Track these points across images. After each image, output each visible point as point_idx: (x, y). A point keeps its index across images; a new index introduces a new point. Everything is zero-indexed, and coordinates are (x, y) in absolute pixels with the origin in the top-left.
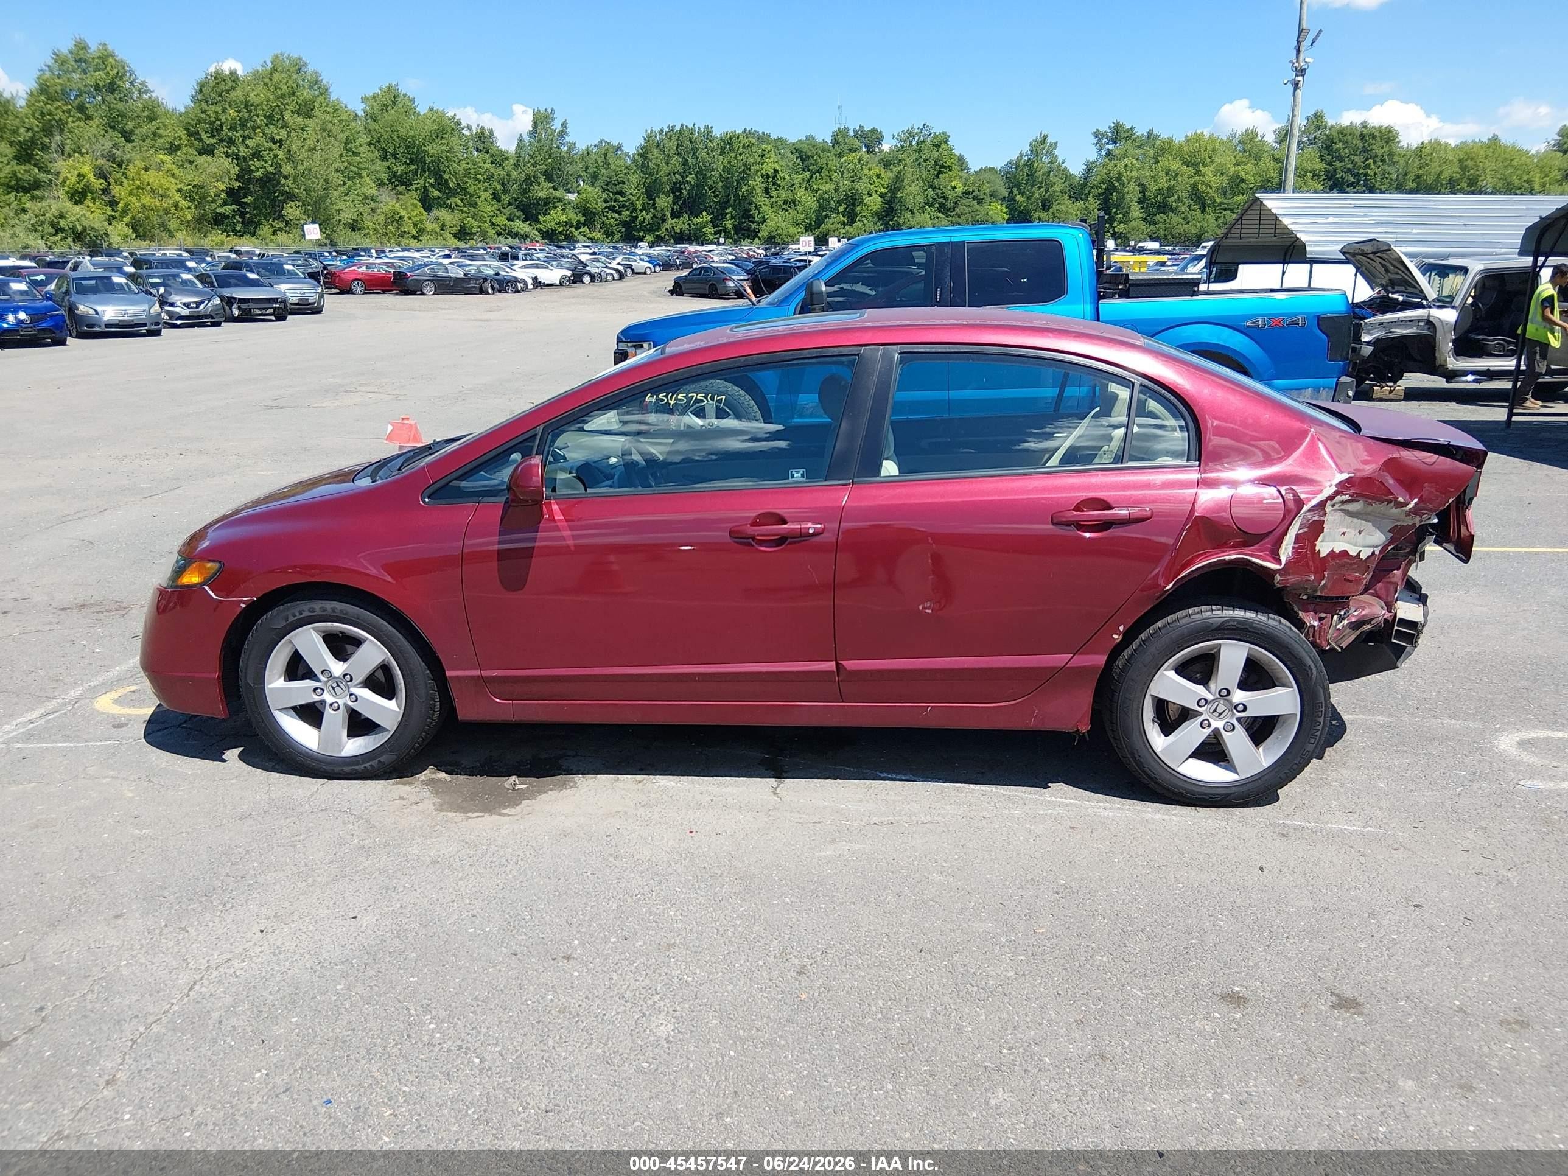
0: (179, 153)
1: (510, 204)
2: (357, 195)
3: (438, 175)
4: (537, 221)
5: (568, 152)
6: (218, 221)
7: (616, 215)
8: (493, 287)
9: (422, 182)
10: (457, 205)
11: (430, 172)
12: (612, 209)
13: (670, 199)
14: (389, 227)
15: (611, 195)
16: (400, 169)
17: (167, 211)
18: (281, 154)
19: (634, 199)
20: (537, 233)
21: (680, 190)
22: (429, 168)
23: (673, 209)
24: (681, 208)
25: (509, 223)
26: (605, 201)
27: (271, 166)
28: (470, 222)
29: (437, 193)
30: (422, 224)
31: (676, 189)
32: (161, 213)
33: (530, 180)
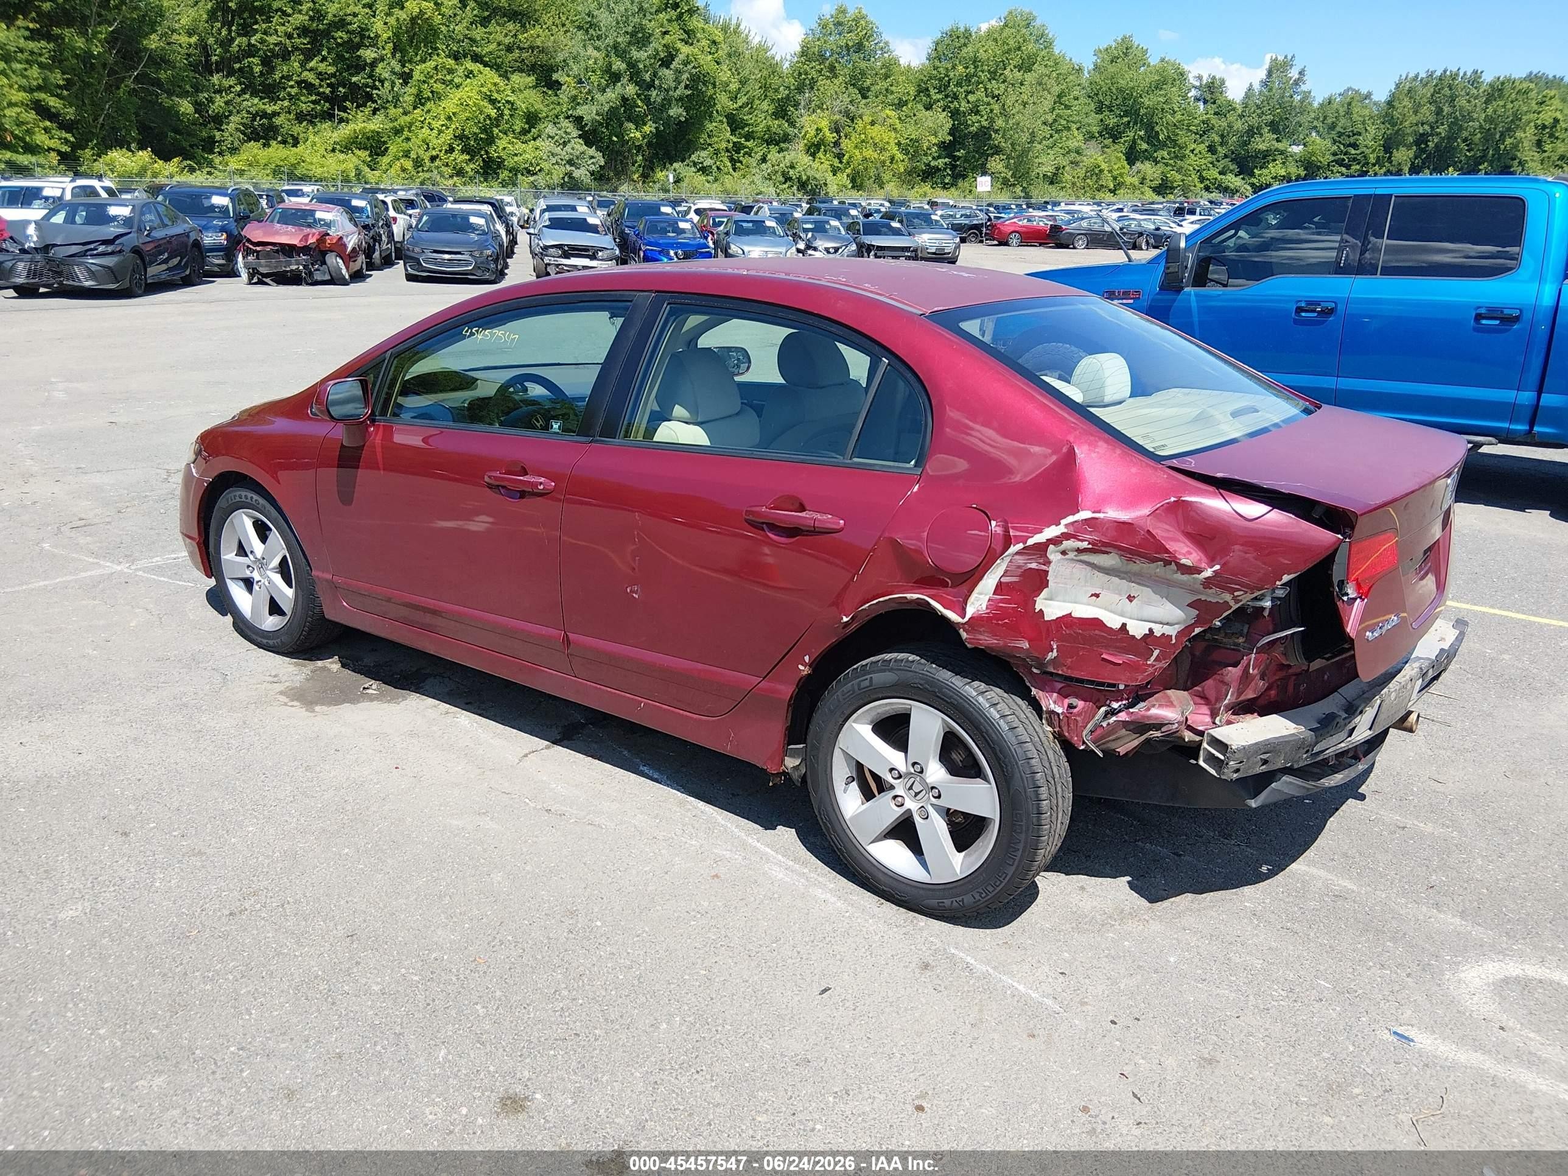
0: (904, 108)
1: (1226, 156)
2: (1061, 148)
3: (1150, 127)
4: (1252, 175)
5: (1302, 101)
6: (929, 174)
7: (1344, 170)
8: (1147, 243)
9: (1132, 134)
10: (1163, 158)
11: (1142, 125)
12: (1340, 163)
13: (1411, 153)
14: (1088, 181)
15: (1342, 147)
16: (1112, 121)
17: (883, 163)
18: (997, 108)
19: (1367, 151)
20: (1249, 188)
21: (1426, 143)
22: (1142, 120)
23: (1413, 163)
24: (1424, 163)
25: (1220, 177)
26: (1335, 154)
27: (986, 120)
28: (1175, 177)
29: (1145, 146)
30: (1122, 177)
31: (1421, 140)
32: (878, 165)
33: (1252, 132)
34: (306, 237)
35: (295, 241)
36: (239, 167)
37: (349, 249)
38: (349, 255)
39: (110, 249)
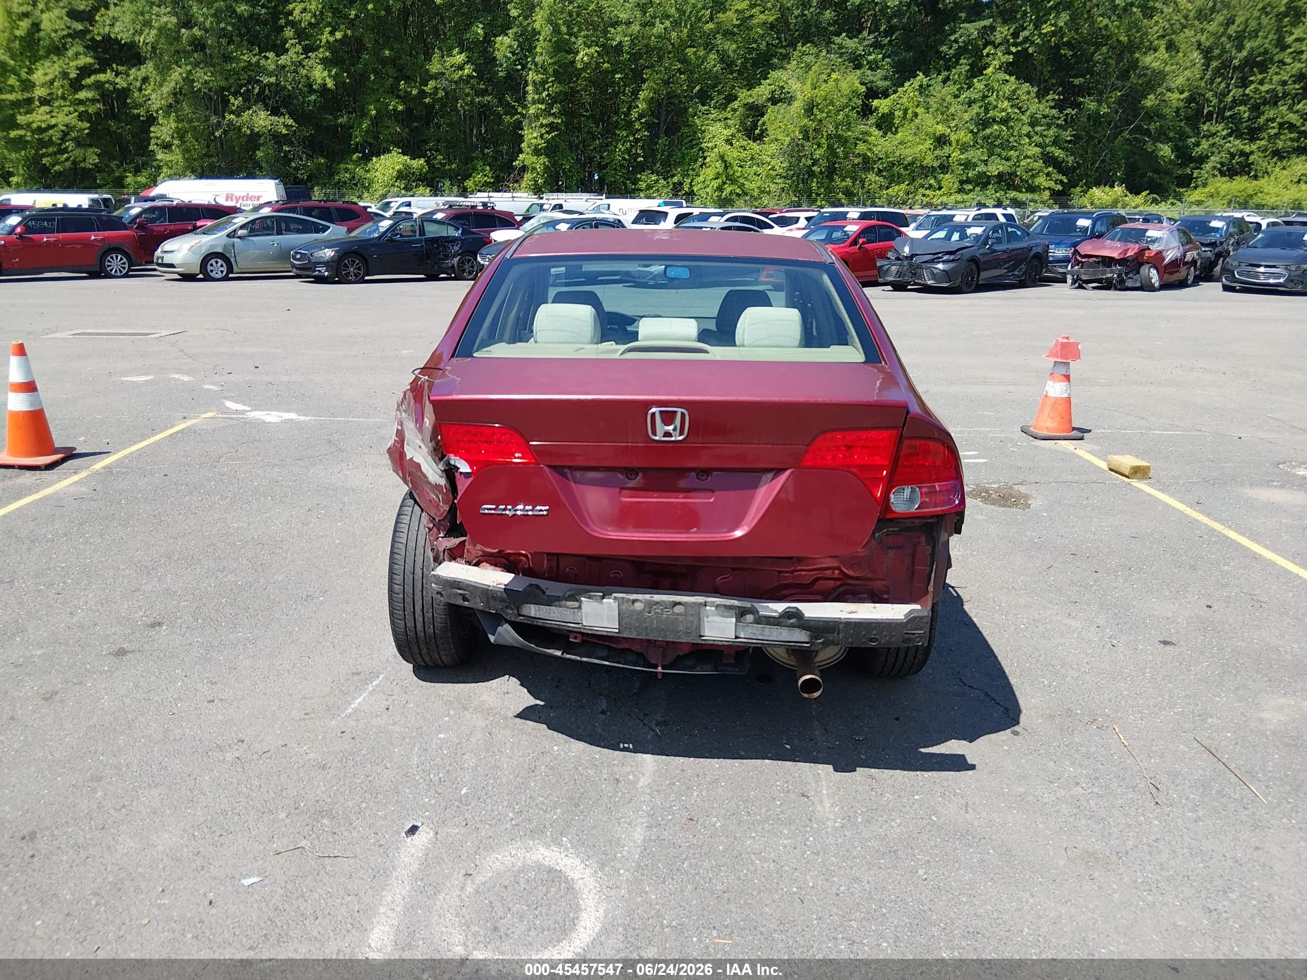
34: (1126, 251)
35: (1115, 255)
36: (1199, 199)
37: (1167, 260)
38: (1166, 266)
39: (952, 257)
